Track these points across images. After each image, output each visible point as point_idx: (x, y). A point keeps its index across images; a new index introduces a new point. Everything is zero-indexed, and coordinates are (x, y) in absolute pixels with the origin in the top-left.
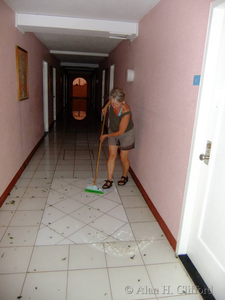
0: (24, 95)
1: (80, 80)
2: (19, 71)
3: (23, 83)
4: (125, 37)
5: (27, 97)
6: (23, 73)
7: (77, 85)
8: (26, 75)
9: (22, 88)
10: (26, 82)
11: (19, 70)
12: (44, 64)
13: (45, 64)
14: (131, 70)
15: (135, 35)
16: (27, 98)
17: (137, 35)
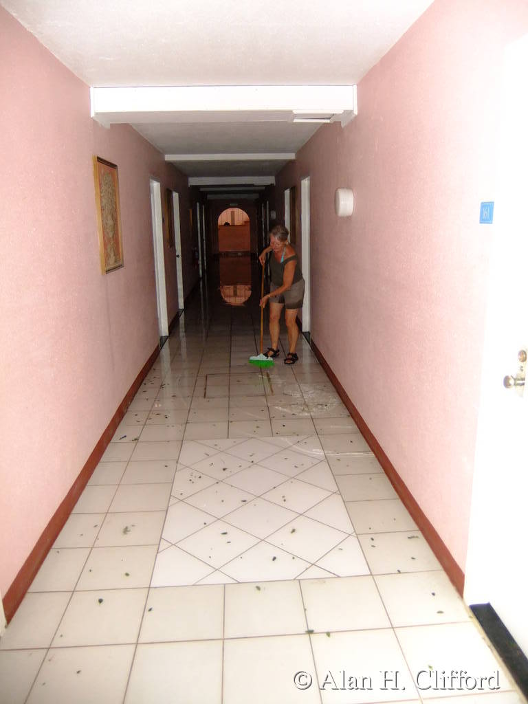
0: (113, 259)
1: (233, 213)
2: (103, 209)
3: (111, 235)
4: (329, 118)
5: (121, 263)
6: (110, 212)
7: (227, 224)
8: (116, 215)
9: (109, 247)
10: (117, 230)
11: (102, 207)
12: (153, 188)
13: (156, 186)
14: (346, 190)
15: (351, 112)
16: (121, 266)
17: (356, 112)
